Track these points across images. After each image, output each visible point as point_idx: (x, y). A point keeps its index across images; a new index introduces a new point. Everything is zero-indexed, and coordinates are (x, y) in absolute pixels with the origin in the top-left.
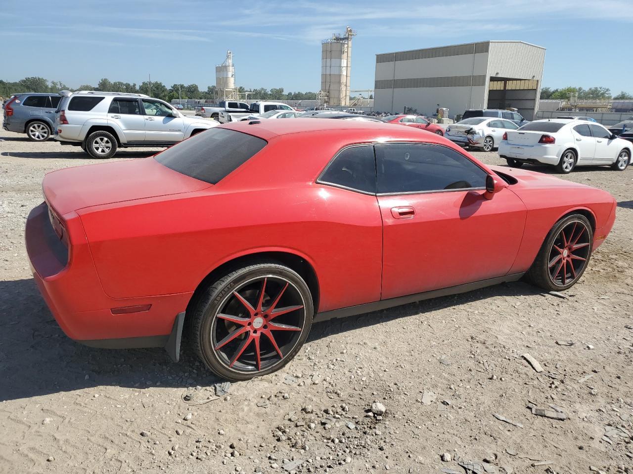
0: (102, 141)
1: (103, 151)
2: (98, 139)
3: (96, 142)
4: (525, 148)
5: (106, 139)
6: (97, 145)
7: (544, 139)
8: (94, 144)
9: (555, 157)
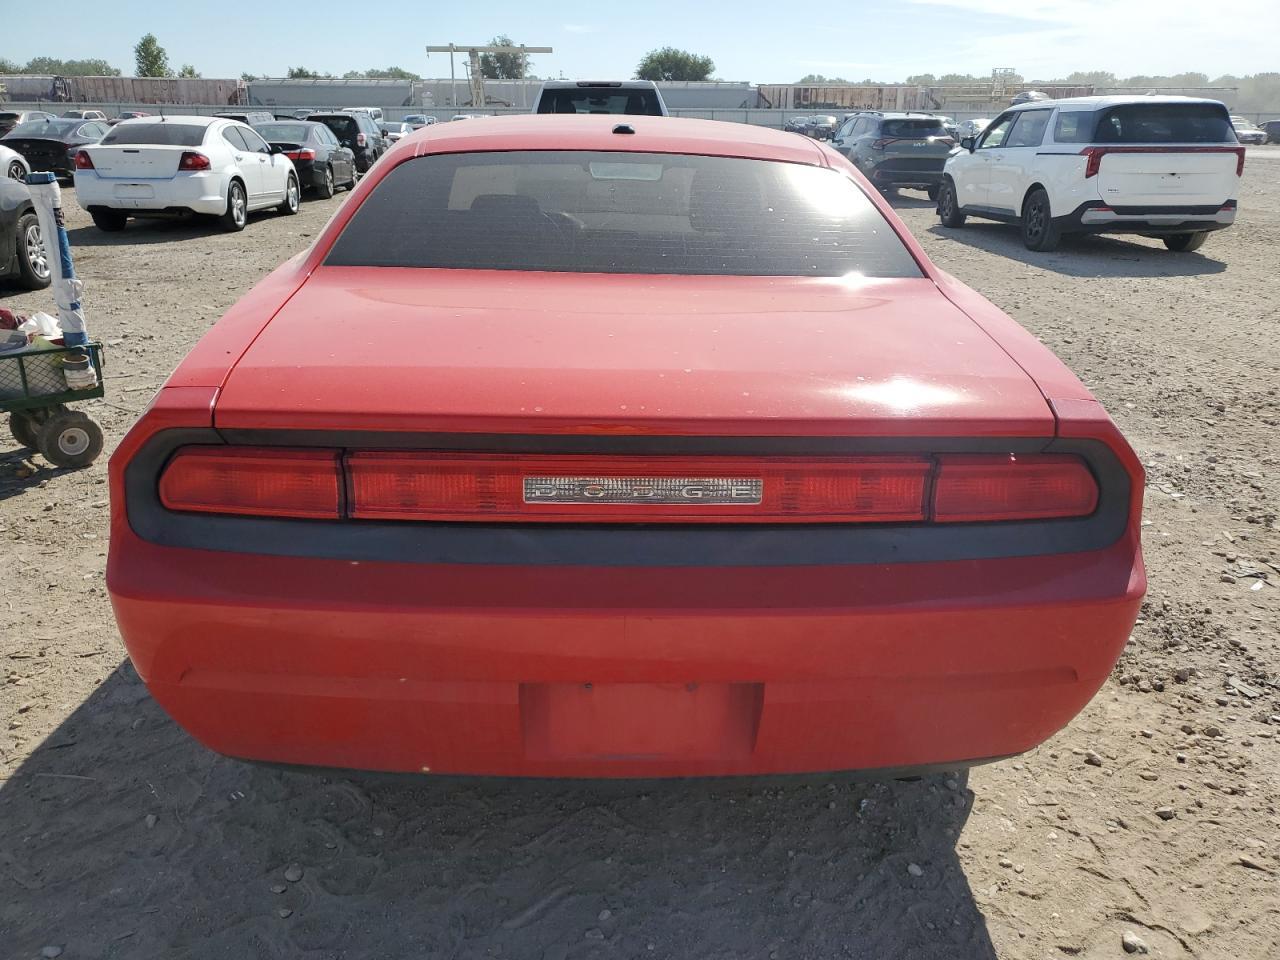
4: (153, 183)
7: (190, 162)
9: (218, 198)
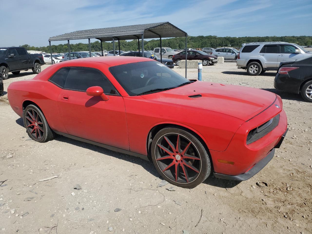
0: (254, 67)
1: (254, 72)
2: (252, 66)
3: (251, 68)
5: (256, 66)
6: (251, 69)
8: (250, 68)
